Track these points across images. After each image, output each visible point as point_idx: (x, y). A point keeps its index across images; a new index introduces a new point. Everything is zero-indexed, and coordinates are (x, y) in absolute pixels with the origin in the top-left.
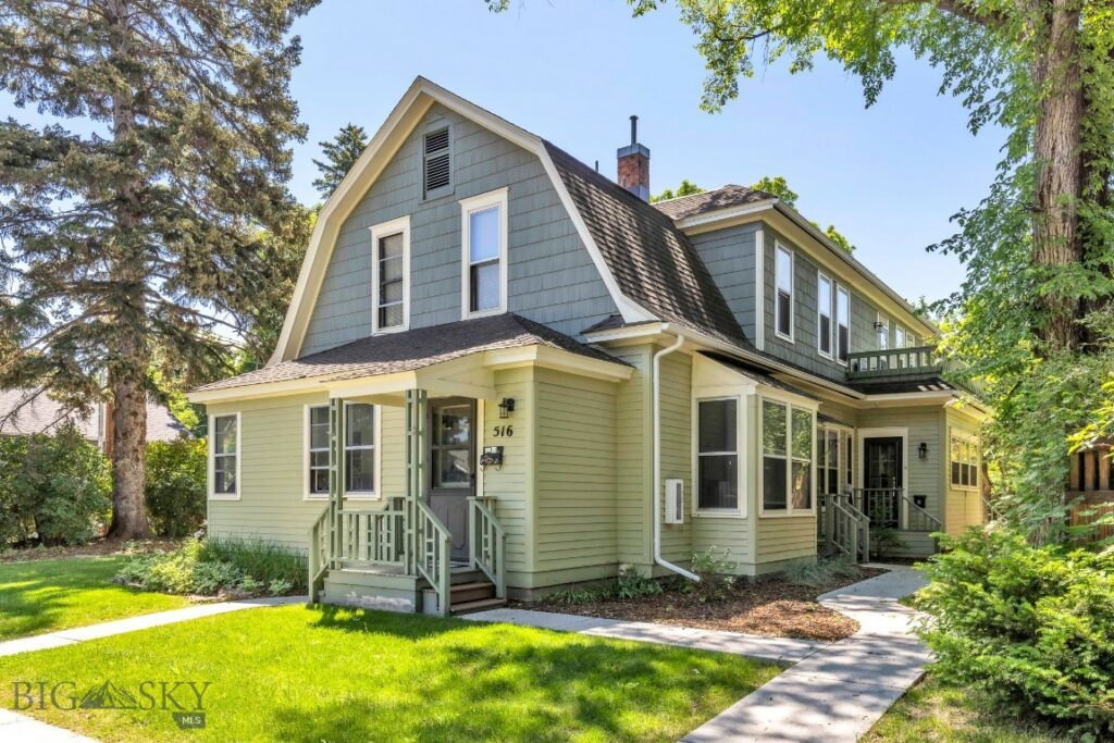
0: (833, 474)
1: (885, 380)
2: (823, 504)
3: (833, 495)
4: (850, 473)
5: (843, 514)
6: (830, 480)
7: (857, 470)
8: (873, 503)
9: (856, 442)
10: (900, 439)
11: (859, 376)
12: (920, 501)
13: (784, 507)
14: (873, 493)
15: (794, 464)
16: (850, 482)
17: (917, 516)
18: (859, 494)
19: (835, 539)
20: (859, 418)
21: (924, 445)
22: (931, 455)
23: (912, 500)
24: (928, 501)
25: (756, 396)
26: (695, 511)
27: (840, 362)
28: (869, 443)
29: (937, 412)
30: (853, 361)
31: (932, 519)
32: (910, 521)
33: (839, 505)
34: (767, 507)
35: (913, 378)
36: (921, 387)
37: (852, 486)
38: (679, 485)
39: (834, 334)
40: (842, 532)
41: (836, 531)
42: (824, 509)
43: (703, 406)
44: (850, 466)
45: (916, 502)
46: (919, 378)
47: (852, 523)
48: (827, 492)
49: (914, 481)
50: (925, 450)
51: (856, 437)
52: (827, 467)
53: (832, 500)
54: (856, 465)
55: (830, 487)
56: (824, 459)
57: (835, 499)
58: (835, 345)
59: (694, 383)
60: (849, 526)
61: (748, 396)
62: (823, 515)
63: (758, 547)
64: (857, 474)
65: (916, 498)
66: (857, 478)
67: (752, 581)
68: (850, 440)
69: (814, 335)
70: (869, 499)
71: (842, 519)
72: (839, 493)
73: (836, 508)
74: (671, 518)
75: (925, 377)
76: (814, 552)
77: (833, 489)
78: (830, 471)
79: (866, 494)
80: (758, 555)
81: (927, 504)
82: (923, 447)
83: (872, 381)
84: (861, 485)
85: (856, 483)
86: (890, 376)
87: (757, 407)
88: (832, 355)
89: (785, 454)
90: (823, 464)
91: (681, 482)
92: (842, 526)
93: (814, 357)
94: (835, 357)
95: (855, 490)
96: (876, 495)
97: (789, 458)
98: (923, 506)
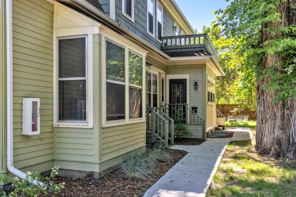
0: (155, 96)
1: (179, 51)
2: (150, 112)
3: (156, 108)
4: (163, 96)
5: (160, 119)
6: (153, 99)
7: (166, 95)
8: (174, 111)
9: (166, 81)
10: (185, 80)
11: (167, 48)
12: (195, 109)
13: (123, 118)
14: (174, 106)
15: (131, 89)
16: (163, 101)
17: (195, 117)
18: (167, 107)
19: (156, 132)
20: (168, 69)
21: (196, 83)
22: (200, 87)
23: (191, 109)
24: (198, 110)
25: (100, 35)
26: (56, 122)
27: (159, 40)
28: (172, 82)
29: (202, 67)
30: (165, 41)
31: (201, 119)
32: (191, 120)
33: (158, 113)
34: (109, 119)
35: (192, 50)
36: (196, 54)
37: (164, 102)
38: (35, 104)
39: (156, 25)
40: (160, 129)
41: (156, 128)
42: (150, 115)
43: (62, 42)
44: (163, 93)
45: (193, 110)
46: (195, 50)
47: (165, 123)
48: (152, 106)
49: (192, 100)
50: (197, 85)
51: (166, 79)
52: (152, 93)
53: (154, 110)
54: (166, 92)
55: (153, 103)
56: (150, 88)
57: (156, 110)
58: (156, 31)
59: (55, 26)
60: (164, 125)
61: (94, 35)
62: (150, 118)
63: (102, 149)
64: (166, 97)
65: (193, 108)
66: (166, 99)
67: (97, 177)
68: (163, 80)
69: (145, 22)
70: (172, 109)
71: (160, 122)
72: (158, 106)
73: (157, 116)
74: (27, 130)
75: (198, 49)
76: (144, 144)
77: (155, 105)
78: (153, 94)
79: (170, 106)
80: (101, 155)
81: (198, 111)
82: (196, 84)
83: (173, 51)
84: (168, 102)
85: (166, 101)
86: (181, 49)
87: (100, 44)
88: (154, 35)
89: (124, 81)
90: (150, 91)
91: (38, 100)
92: (160, 125)
93: (145, 34)
94: (156, 37)
95: (165, 105)
96: (176, 107)
97: (127, 84)
98: (196, 112)
